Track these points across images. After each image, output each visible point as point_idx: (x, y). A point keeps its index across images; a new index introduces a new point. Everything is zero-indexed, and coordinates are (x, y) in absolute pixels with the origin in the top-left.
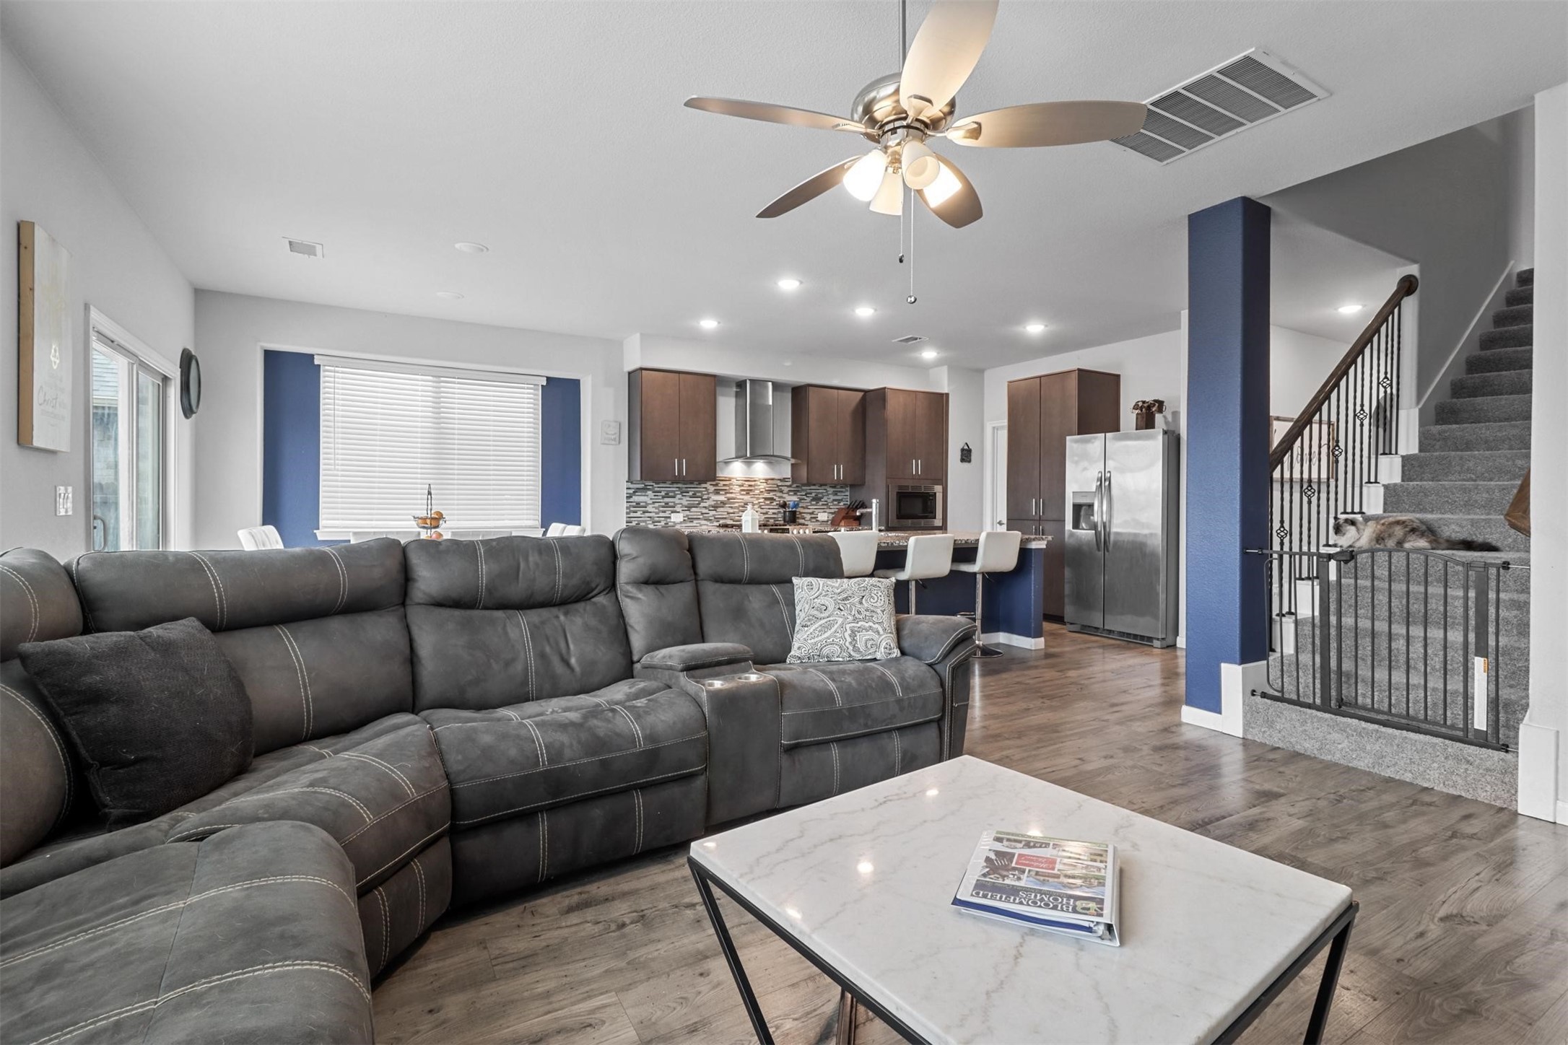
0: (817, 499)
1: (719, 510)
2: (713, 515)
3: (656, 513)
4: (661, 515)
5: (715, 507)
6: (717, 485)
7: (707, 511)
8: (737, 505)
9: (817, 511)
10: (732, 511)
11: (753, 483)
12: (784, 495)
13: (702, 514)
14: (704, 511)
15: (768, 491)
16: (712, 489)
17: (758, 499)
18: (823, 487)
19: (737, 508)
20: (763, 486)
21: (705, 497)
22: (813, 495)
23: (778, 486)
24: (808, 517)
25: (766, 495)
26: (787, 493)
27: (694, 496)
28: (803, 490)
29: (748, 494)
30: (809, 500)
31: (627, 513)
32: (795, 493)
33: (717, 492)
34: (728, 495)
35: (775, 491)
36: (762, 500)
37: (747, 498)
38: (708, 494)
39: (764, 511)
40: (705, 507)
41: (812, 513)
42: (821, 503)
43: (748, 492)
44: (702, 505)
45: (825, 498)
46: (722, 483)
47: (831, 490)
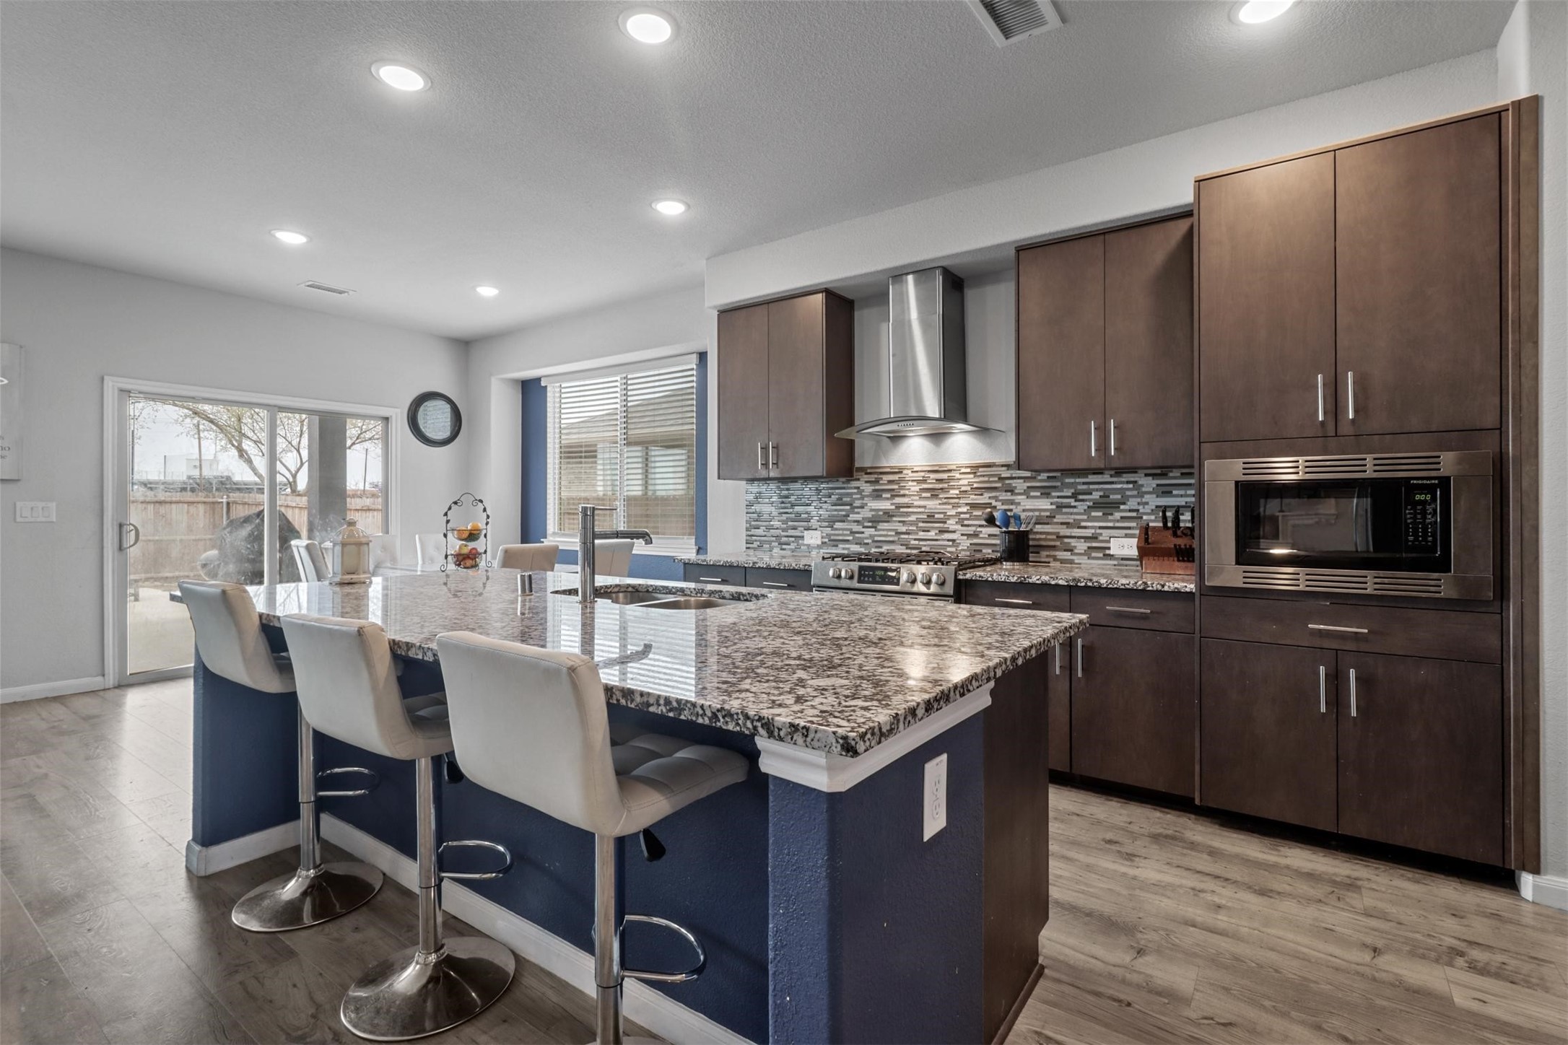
0: (1107, 506)
1: (882, 526)
2: (871, 536)
3: (784, 530)
4: (791, 532)
5: (874, 522)
6: (877, 482)
7: (859, 528)
8: (913, 518)
9: (1106, 533)
10: (904, 529)
11: (945, 476)
12: (1019, 498)
13: (852, 533)
14: (856, 528)
15: (980, 491)
16: (868, 489)
17: (955, 506)
18: (1125, 477)
19: (912, 523)
20: (965, 481)
21: (857, 503)
22: (1096, 495)
23: (1001, 479)
24: (1081, 546)
25: (973, 499)
26: (1026, 493)
27: (839, 502)
28: (1065, 486)
29: (935, 496)
30: (1082, 507)
31: (747, 530)
32: (1046, 493)
33: (877, 495)
34: (898, 500)
35: (995, 488)
36: (965, 509)
37: (933, 504)
38: (862, 498)
39: (971, 530)
40: (858, 521)
41: (1094, 538)
42: (1117, 515)
43: (934, 494)
44: (853, 517)
45: (1132, 503)
46: (886, 478)
47: (1149, 484)
